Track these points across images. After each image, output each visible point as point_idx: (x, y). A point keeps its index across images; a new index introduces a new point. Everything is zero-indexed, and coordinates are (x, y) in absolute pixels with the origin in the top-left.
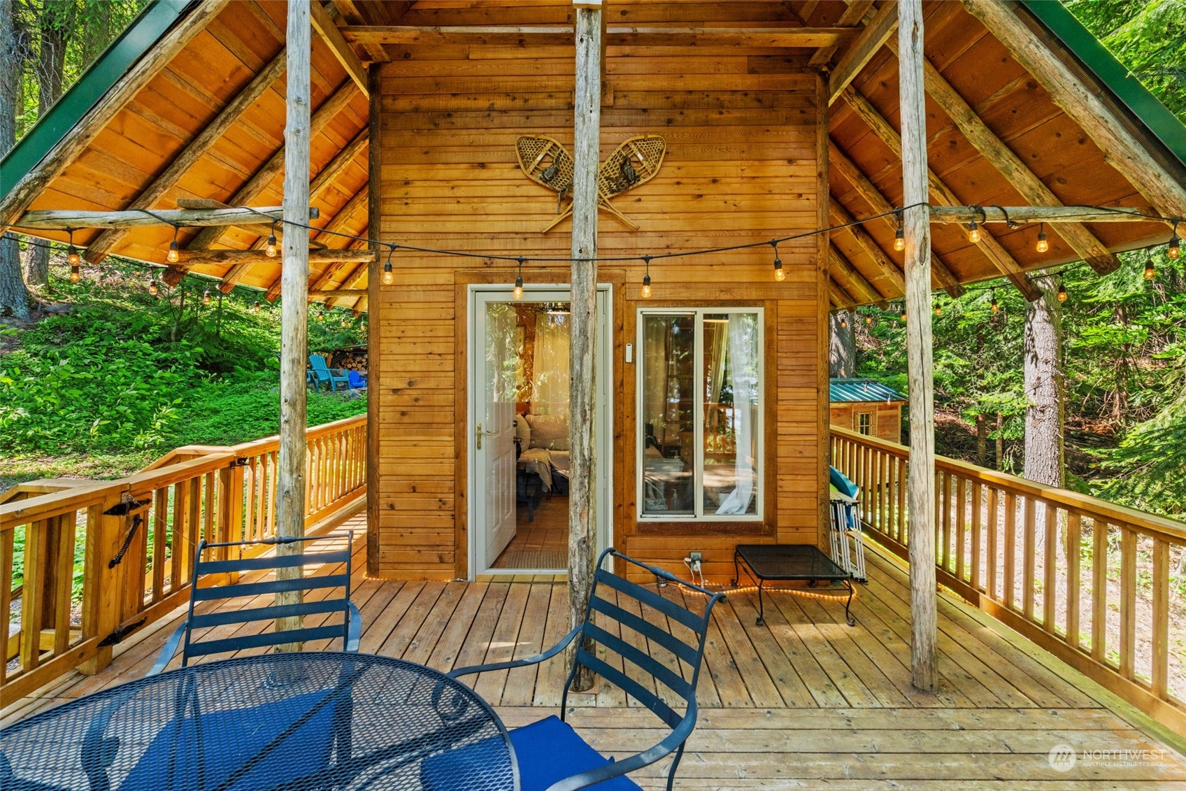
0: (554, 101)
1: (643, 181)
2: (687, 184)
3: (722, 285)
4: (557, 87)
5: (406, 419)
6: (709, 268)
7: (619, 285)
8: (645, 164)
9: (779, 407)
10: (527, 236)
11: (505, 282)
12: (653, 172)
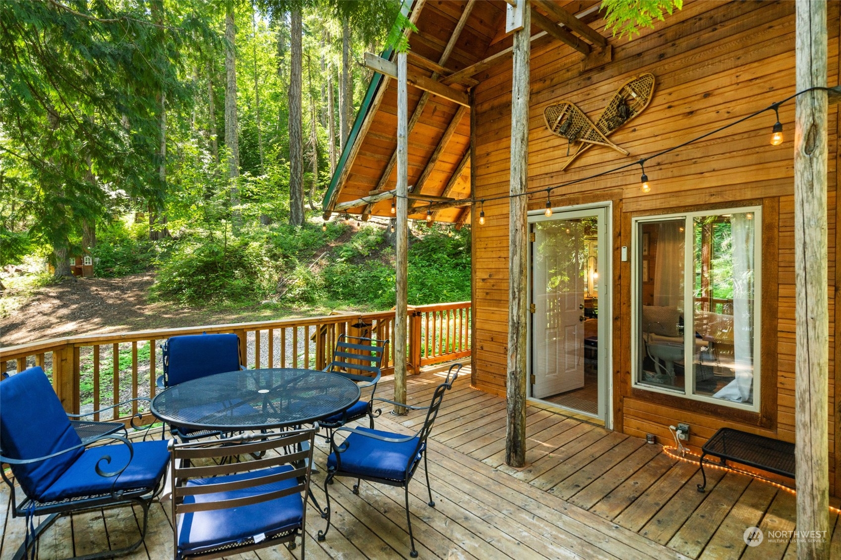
0: (570, 73)
1: (635, 114)
2: (679, 105)
3: (712, 190)
4: (572, 62)
5: (488, 297)
6: (700, 176)
7: (618, 201)
8: (638, 99)
9: (780, 304)
10: (553, 175)
11: (540, 208)
12: (644, 104)
